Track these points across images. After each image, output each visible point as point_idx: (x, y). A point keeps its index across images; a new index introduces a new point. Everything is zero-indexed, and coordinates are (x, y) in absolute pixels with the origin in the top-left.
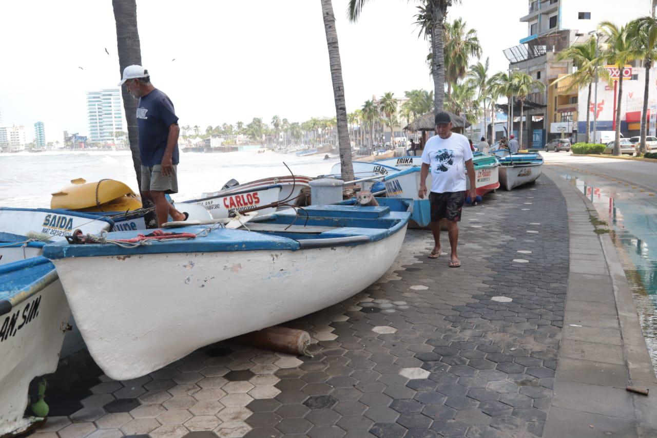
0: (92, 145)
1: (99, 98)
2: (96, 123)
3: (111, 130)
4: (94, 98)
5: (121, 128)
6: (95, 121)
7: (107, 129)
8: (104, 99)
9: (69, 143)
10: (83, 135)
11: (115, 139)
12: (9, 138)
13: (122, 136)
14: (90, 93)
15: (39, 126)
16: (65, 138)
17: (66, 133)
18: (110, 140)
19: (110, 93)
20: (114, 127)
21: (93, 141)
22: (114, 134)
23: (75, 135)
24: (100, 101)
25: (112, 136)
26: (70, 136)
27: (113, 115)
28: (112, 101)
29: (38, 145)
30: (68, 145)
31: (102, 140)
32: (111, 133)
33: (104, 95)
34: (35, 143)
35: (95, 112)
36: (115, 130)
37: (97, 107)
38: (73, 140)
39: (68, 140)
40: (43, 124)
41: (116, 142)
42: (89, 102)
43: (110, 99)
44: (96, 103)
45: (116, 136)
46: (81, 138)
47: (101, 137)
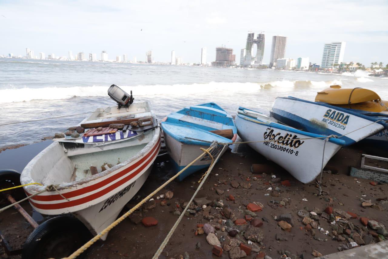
0: (321, 69)
1: (330, 47)
2: (326, 59)
3: (332, 63)
4: (328, 47)
5: (337, 62)
6: (325, 58)
7: (330, 62)
8: (332, 48)
9: (311, 68)
10: (318, 65)
11: (333, 67)
12: (286, 64)
13: (337, 66)
14: (326, 45)
15: (300, 60)
16: (310, 65)
17: (310, 63)
18: (330, 67)
19: (336, 45)
20: (334, 61)
21: (322, 67)
22: (333, 65)
23: (314, 65)
24: (330, 49)
25: (332, 66)
26: (312, 64)
27: (335, 56)
28: (336, 48)
29: (297, 68)
30: (310, 69)
31: (327, 67)
32: (332, 64)
33: (333, 46)
34: (296, 67)
35: (326, 54)
36: (334, 63)
37: (328, 51)
38: (313, 67)
39: (310, 66)
40: (301, 59)
41: (333, 69)
42: (325, 49)
43: (335, 48)
44: (328, 50)
45: (334, 66)
46: (317, 66)
47: (326, 66)
